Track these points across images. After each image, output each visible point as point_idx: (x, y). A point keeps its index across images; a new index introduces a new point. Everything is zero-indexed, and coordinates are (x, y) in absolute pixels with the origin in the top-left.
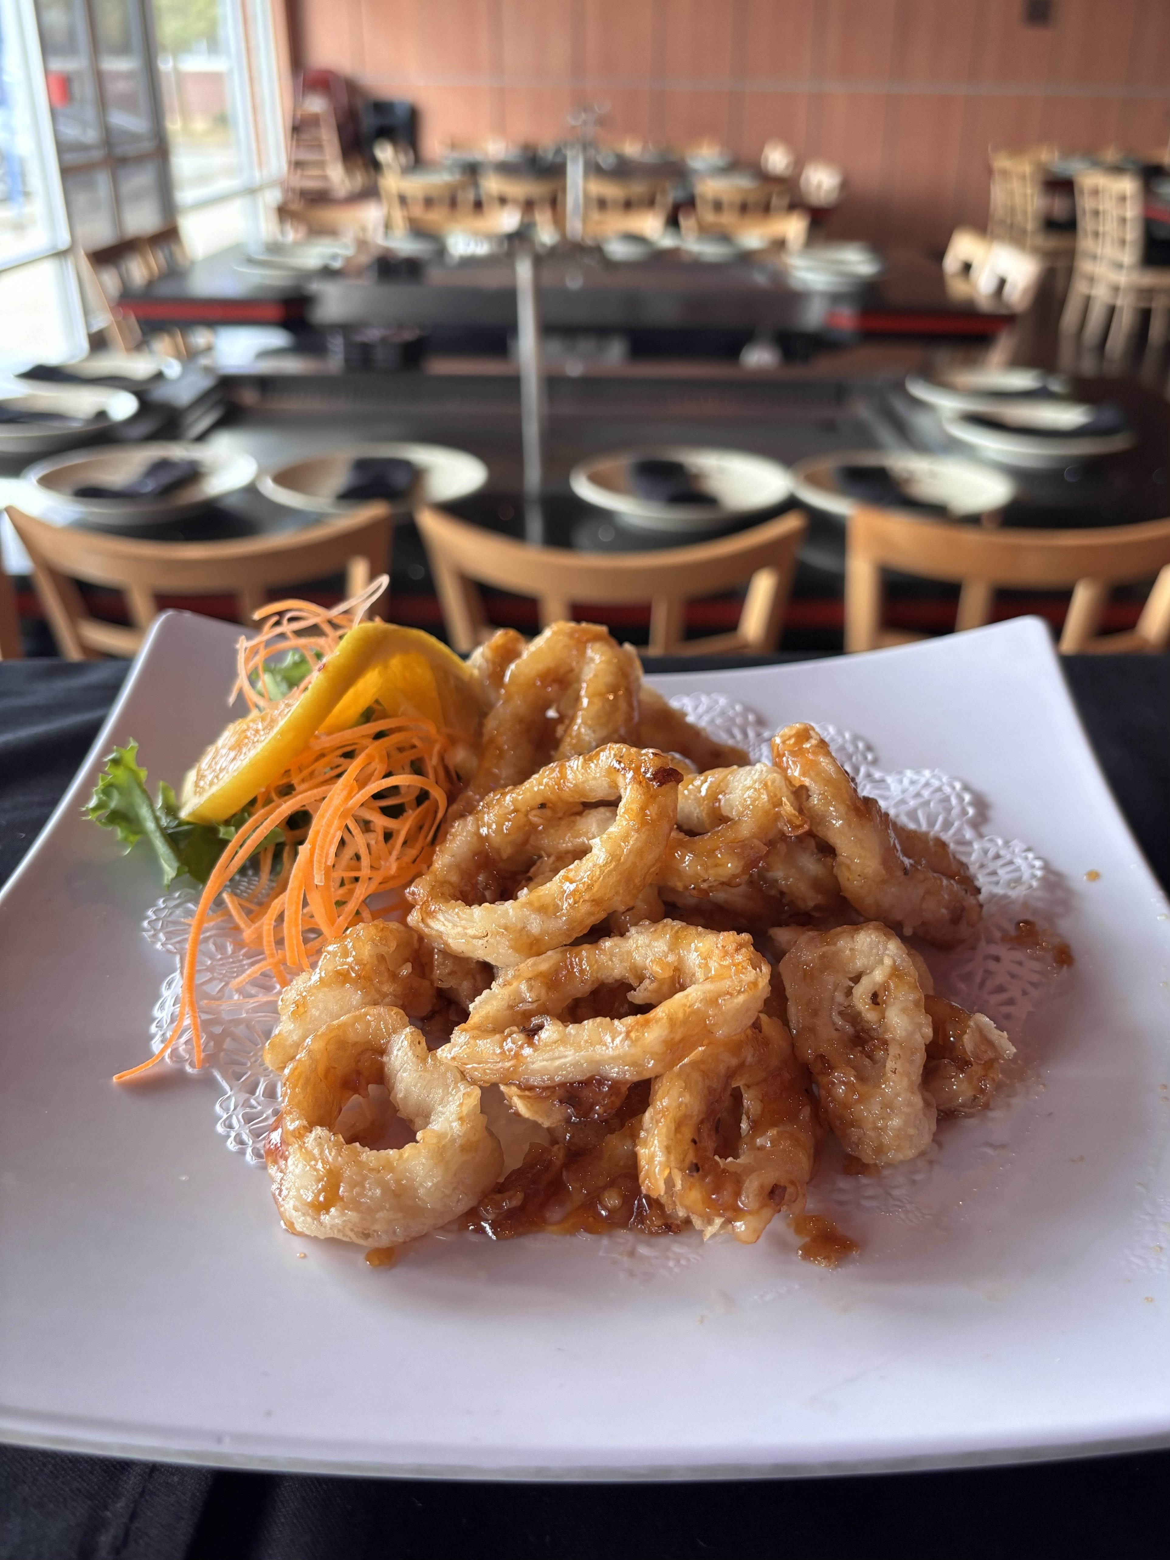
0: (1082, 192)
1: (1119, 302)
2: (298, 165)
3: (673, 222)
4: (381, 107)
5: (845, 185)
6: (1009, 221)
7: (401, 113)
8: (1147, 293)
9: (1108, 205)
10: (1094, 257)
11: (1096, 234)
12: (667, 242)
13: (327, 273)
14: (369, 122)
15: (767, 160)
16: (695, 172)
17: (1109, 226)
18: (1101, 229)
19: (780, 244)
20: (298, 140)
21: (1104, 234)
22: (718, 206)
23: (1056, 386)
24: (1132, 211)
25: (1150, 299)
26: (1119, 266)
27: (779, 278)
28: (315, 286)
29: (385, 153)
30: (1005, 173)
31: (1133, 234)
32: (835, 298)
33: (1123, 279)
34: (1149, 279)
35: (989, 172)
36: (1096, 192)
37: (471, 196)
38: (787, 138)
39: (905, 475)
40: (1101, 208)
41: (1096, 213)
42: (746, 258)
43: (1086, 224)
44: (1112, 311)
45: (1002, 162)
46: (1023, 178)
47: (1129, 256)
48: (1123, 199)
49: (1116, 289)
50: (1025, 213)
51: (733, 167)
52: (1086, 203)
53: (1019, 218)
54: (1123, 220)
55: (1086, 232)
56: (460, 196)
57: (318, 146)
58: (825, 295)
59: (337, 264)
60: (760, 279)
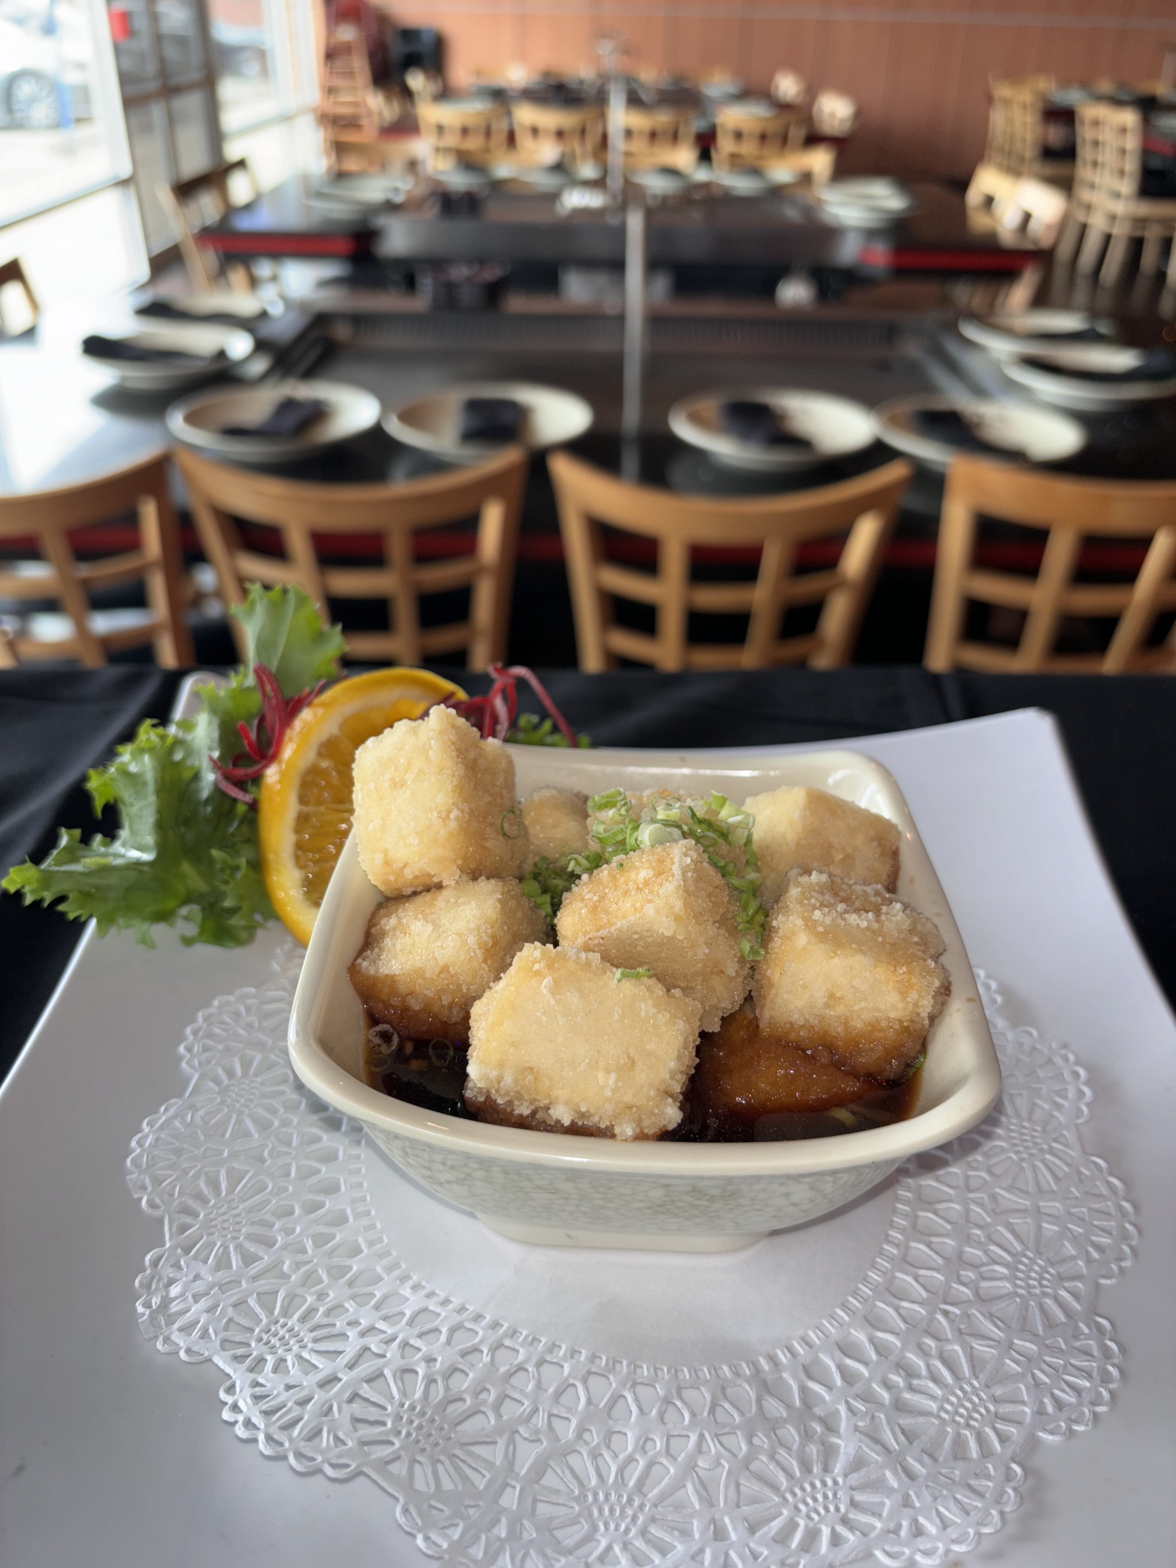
0: (1083, 123)
1: (1116, 231)
2: (330, 91)
3: (705, 156)
4: (409, 35)
5: (858, 114)
6: (1007, 148)
7: (427, 41)
8: (1141, 222)
9: (1107, 136)
10: (1092, 186)
11: (1095, 164)
12: (701, 175)
13: (390, 207)
14: (397, 49)
15: (777, 88)
16: (710, 99)
17: (1108, 157)
18: (1100, 159)
19: (806, 178)
20: (331, 68)
21: (1103, 165)
22: (738, 135)
23: (1103, 328)
24: (1132, 143)
25: (1144, 228)
26: (1117, 195)
27: (810, 212)
28: (381, 221)
29: (416, 81)
30: (1006, 102)
31: (1132, 165)
32: (871, 234)
33: (1120, 208)
34: (1145, 209)
35: (990, 99)
36: (1096, 123)
37: (504, 126)
38: (793, 65)
39: (975, 420)
40: (1101, 138)
41: (1096, 143)
42: (776, 192)
43: (1085, 153)
44: (1108, 239)
45: (1003, 91)
46: (1024, 106)
47: (1127, 186)
48: (1123, 130)
49: (1113, 218)
50: (1024, 140)
51: (745, 95)
52: (1085, 133)
53: (1018, 145)
54: (1123, 151)
55: (1085, 162)
56: (495, 126)
57: (351, 74)
58: (859, 230)
59: (399, 199)
60: (791, 214)
